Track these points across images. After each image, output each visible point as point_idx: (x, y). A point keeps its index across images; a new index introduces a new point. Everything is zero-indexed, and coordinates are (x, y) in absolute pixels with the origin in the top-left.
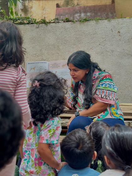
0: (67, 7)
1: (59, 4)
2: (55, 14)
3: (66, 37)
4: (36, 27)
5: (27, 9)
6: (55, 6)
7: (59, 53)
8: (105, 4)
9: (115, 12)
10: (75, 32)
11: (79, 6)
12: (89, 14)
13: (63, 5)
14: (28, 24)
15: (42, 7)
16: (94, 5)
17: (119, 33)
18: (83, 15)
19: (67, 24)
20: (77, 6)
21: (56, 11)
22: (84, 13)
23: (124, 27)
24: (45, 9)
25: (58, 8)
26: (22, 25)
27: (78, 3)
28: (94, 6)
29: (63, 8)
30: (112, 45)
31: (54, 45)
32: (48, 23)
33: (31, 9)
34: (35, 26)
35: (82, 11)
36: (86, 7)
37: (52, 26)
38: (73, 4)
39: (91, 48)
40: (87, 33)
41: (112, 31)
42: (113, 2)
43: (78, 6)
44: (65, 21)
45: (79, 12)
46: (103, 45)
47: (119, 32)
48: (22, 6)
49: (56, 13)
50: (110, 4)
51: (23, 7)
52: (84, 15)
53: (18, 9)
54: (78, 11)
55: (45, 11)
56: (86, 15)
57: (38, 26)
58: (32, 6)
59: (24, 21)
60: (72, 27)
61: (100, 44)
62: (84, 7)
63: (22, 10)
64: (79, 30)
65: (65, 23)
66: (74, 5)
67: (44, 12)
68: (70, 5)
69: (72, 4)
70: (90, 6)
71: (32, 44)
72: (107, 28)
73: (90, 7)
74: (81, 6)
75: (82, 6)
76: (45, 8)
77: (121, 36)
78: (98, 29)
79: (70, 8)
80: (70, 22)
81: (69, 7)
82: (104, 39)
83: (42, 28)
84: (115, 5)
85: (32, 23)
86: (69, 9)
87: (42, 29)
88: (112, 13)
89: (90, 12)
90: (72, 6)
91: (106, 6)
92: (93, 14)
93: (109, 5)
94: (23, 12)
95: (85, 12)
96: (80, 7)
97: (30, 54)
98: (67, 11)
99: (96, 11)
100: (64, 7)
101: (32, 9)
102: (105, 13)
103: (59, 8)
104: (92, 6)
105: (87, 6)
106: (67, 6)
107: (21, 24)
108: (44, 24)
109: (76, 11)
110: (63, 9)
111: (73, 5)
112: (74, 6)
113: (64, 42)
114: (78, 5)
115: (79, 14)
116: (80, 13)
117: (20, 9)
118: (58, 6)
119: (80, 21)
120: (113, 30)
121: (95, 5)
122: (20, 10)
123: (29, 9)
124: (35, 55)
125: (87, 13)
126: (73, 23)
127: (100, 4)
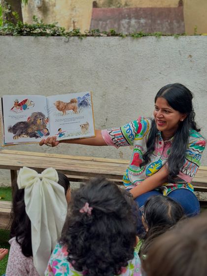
0: (109, 8)
1: (97, 2)
2: (91, 18)
3: (109, 59)
4: (65, 42)
5: (46, 8)
6: (91, 5)
7: (97, 82)
8: (168, 7)
9: (183, 20)
10: (123, 51)
11: (129, 7)
12: (142, 21)
13: (103, 4)
14: (53, 35)
15: (71, 5)
16: (150, 6)
17: (190, 58)
18: (133, 21)
19: (112, 39)
20: (124, 6)
21: (93, 13)
22: (136, 19)
23: (198, 48)
24: (75, 9)
25: (95, 9)
26: (44, 37)
27: (126, 3)
28: (152, 9)
29: (103, 8)
30: (179, 75)
31: (91, 70)
32: (83, 36)
33: (53, 8)
34: (63, 40)
35: (132, 15)
36: (139, 9)
37: (89, 40)
38: (119, 3)
39: (147, 79)
40: (142, 54)
41: (180, 54)
42: (181, 3)
43: (126, 7)
44: (110, 34)
45: (128, 17)
46: (165, 74)
47: (190, 56)
48: (39, 2)
49: (92, 16)
50: (177, 6)
51: (42, 3)
52: (136, 22)
53: (34, 6)
54: (127, 15)
55: (75, 11)
56: (139, 23)
57: (67, 39)
58: (55, 3)
59: (46, 31)
60: (120, 44)
61: (160, 73)
62: (136, 8)
63: (39, 8)
64: (130, 49)
65: (108, 37)
66: (121, 4)
67: (74, 14)
68: (114, 4)
69: (117, 3)
70: (144, 8)
71: (57, 67)
72: (172, 48)
73: (145, 10)
74: (131, 7)
75: (133, 7)
76: (75, 7)
77: (194, 62)
78: (160, 49)
79: (114, 9)
80: (117, 37)
81: (113, 7)
82: (168, 66)
83: (74, 43)
84: (183, 8)
85: (59, 35)
86: (112, 11)
87: (73, 45)
88: (178, 22)
89: (145, 18)
90: (118, 7)
91: (169, 10)
92: (150, 21)
93: (174, 9)
94: (40, 12)
95: (138, 17)
96: (130, 9)
97: (53, 82)
98: (109, 14)
99: (153, 17)
100: (105, 7)
101: (55, 8)
102: (168, 21)
103: (97, 9)
104: (148, 8)
105: (141, 8)
106: (109, 6)
107: (42, 35)
108: (76, 38)
109: (123, 14)
110: (104, 11)
111: (118, 5)
112: (120, 7)
113: (106, 67)
114: (126, 5)
115: (127, 20)
116: (130, 19)
117: (36, 6)
118: (95, 5)
119: (133, 36)
120: (182, 52)
121: (153, 7)
122: (37, 9)
123: (51, 8)
124: (61, 84)
125: (140, 19)
126: (121, 38)
127: (161, 6)
